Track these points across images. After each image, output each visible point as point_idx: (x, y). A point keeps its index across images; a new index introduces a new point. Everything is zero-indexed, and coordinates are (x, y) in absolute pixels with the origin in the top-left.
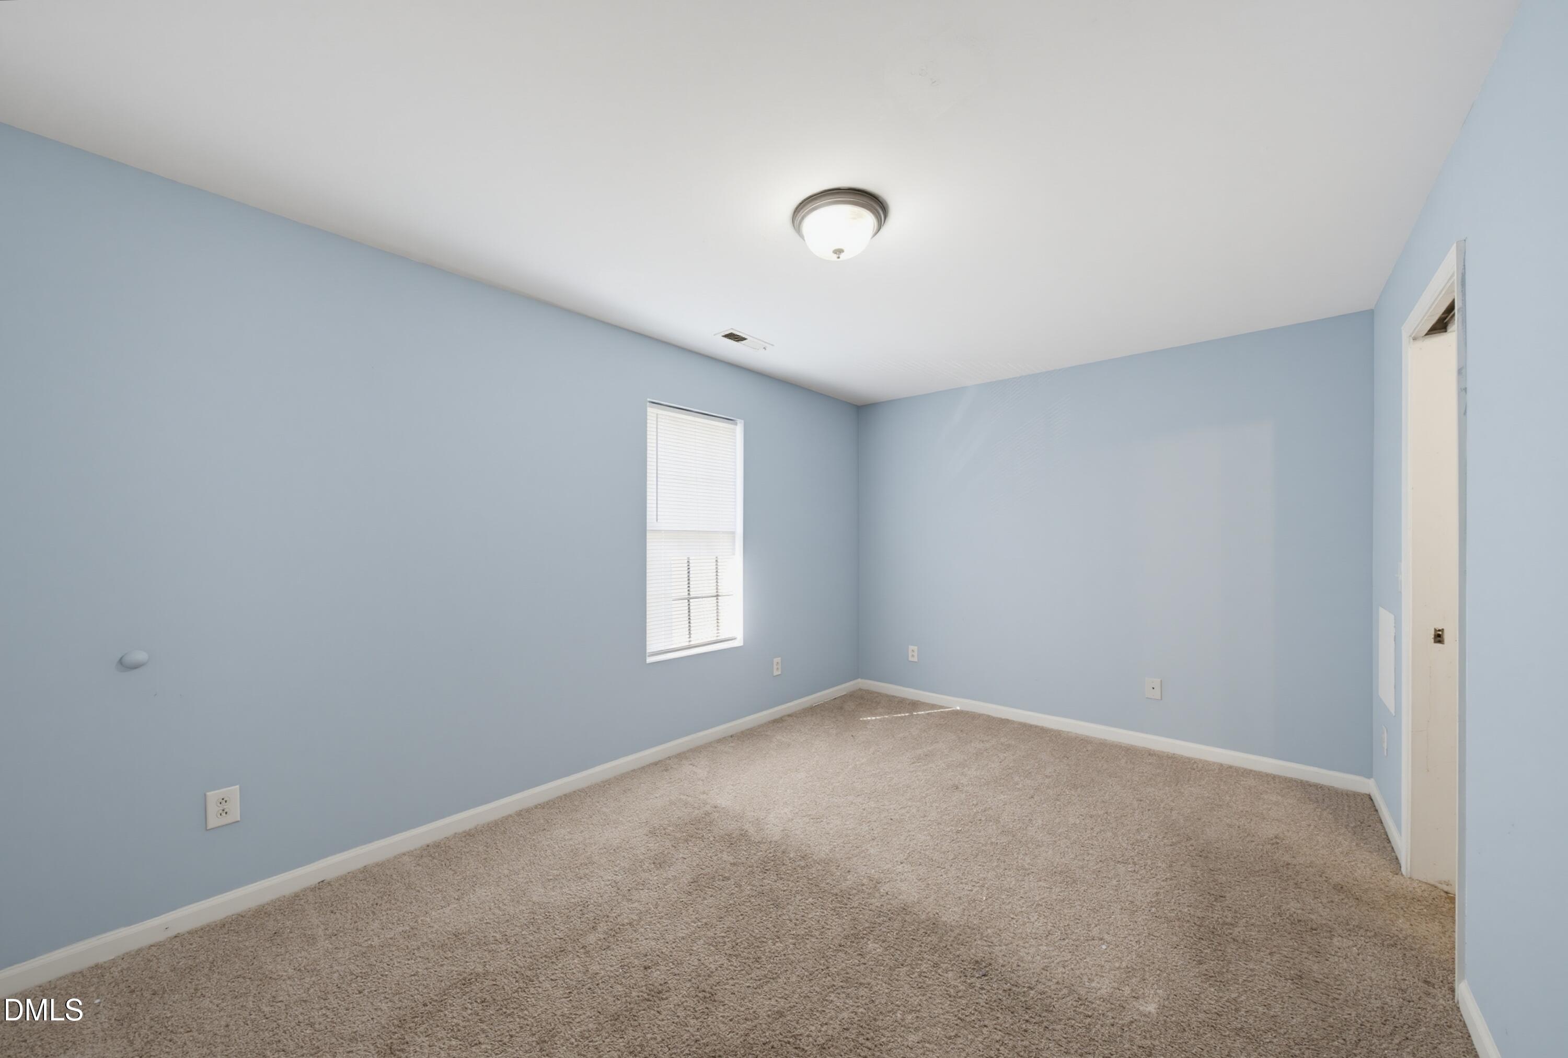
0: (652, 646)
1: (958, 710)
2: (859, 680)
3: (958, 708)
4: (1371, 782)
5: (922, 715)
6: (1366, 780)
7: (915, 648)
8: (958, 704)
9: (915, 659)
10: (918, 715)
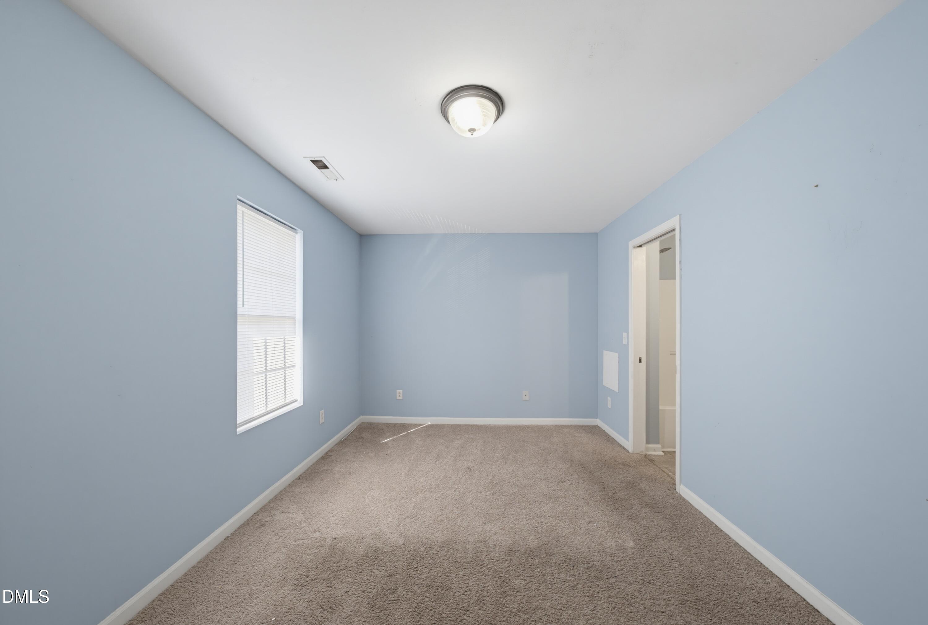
0: (240, 419)
1: (429, 425)
2: (361, 417)
3: (429, 423)
4: (598, 420)
5: (413, 431)
6: (596, 420)
7: (401, 391)
8: (429, 421)
9: (401, 398)
10: (411, 432)
